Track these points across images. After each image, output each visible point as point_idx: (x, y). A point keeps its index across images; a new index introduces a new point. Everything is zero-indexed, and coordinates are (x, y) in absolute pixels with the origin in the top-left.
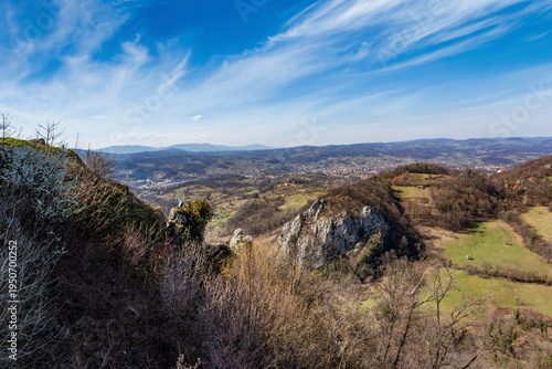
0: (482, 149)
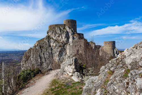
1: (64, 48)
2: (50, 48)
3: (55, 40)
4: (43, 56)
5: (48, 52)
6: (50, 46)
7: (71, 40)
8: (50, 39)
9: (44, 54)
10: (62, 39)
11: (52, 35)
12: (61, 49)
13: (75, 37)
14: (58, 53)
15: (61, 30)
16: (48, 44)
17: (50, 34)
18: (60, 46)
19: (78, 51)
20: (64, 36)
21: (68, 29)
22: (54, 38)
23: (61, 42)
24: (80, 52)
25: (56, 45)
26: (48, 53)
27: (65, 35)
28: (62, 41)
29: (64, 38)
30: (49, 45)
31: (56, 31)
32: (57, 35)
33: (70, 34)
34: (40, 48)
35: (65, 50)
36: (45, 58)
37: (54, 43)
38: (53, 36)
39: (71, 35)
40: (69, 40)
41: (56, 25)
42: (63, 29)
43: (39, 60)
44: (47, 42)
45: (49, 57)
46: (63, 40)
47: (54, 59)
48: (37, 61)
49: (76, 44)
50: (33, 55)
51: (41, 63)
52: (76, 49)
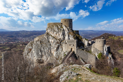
0: (83, 34)
1: (61, 45)
2: (49, 44)
3: (53, 37)
4: (43, 50)
6: (49, 42)
7: (67, 38)
8: (49, 35)
9: (44, 48)
10: (59, 36)
12: (58, 45)
13: (70, 35)
14: (55, 49)
15: (58, 28)
16: (47, 41)
18: (58, 43)
19: (71, 49)
20: (61, 34)
21: (64, 28)
22: (52, 35)
23: (58, 39)
24: (73, 50)
25: (54, 41)
26: (47, 48)
31: (54, 29)
33: (66, 33)
34: (41, 43)
37: (52, 40)
40: (65, 38)
42: (60, 28)
43: (40, 53)
44: (46, 38)
45: (48, 51)
46: (60, 37)
47: (52, 53)
48: (38, 54)
49: (70, 43)
50: (35, 49)
51: (42, 56)
52: (70, 47)
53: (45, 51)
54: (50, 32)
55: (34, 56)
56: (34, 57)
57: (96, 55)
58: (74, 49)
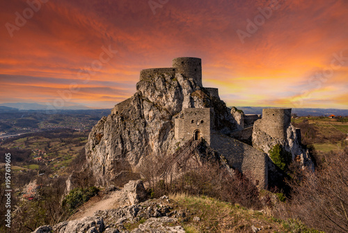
1: (171, 123)
2: (142, 121)
3: (153, 103)
4: (127, 137)
5: (138, 130)
6: (142, 116)
7: (186, 104)
8: (143, 100)
9: (129, 132)
10: (168, 102)
11: (146, 93)
12: (164, 124)
13: (195, 98)
14: (157, 133)
15: (165, 81)
16: (138, 113)
17: (142, 91)
18: (163, 118)
19: (197, 132)
20: (171, 94)
21: (180, 79)
22: (150, 100)
23: (165, 109)
24: (201, 135)
25: (154, 115)
26: (137, 132)
27: (173, 95)
28: (166, 106)
29: (171, 99)
30: (141, 114)
31: (154, 84)
32: (157, 93)
33: (185, 91)
34: (122, 119)
35: (172, 126)
36: (131, 142)
37: (150, 111)
38: (148, 95)
39: (188, 92)
40: (182, 105)
41: (156, 71)
42: (169, 81)
43: (120, 146)
44: (136, 108)
45: (139, 140)
46: (170, 104)
47: (149, 145)
48: (116, 146)
49: (194, 117)
50: (109, 135)
51: (124, 153)
52: (194, 128)
53: (133, 140)
54: (144, 92)
55: (107, 152)
56: (107, 154)
57: (264, 150)
58: (204, 133)
